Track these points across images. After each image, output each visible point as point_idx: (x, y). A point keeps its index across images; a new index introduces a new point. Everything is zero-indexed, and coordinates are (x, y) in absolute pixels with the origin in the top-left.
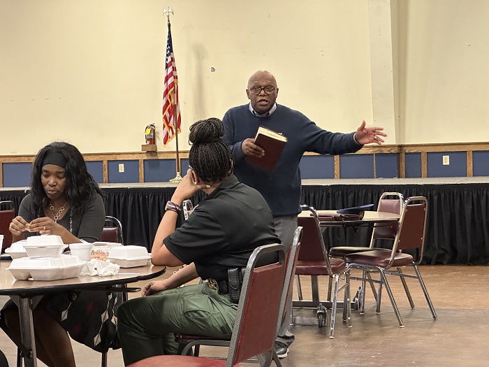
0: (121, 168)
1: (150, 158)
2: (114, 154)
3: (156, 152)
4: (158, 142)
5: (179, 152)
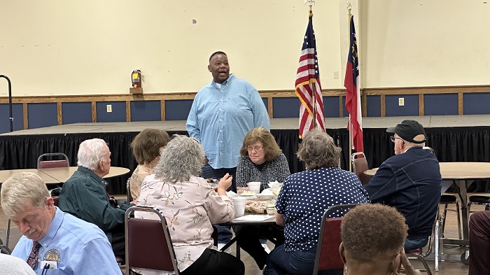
0: (109, 109)
1: (136, 99)
2: (102, 96)
3: (142, 95)
4: (143, 85)
5: (164, 94)
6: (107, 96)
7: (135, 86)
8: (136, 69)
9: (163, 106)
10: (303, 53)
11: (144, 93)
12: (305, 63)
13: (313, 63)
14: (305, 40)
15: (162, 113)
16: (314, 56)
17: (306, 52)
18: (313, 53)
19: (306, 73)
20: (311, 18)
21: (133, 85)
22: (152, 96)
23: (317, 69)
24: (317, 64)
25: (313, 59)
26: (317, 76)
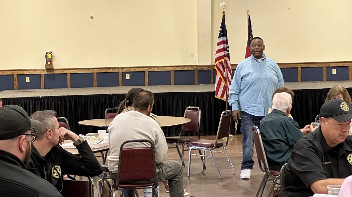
0: (28, 79)
1: (49, 73)
2: (22, 70)
3: (53, 69)
4: (54, 62)
5: (70, 69)
6: (26, 70)
7: (49, 63)
8: (49, 51)
9: (69, 77)
10: (220, 40)
11: (54, 68)
12: (221, 46)
13: (226, 47)
14: (220, 31)
15: (68, 82)
16: (225, 42)
17: (221, 39)
18: (226, 40)
19: (222, 54)
20: (224, 16)
21: (47, 63)
22: (61, 71)
23: (228, 51)
24: (228, 47)
25: (226, 44)
26: (228, 56)
